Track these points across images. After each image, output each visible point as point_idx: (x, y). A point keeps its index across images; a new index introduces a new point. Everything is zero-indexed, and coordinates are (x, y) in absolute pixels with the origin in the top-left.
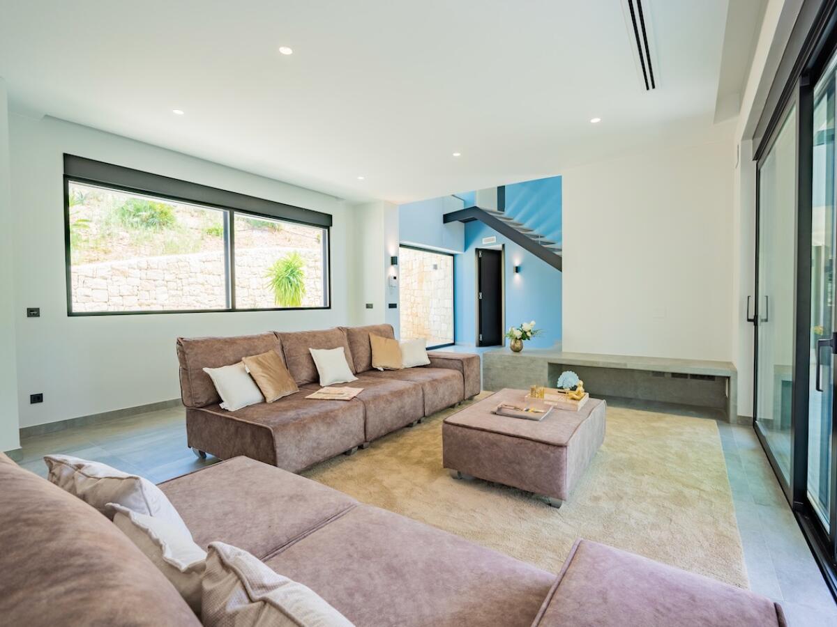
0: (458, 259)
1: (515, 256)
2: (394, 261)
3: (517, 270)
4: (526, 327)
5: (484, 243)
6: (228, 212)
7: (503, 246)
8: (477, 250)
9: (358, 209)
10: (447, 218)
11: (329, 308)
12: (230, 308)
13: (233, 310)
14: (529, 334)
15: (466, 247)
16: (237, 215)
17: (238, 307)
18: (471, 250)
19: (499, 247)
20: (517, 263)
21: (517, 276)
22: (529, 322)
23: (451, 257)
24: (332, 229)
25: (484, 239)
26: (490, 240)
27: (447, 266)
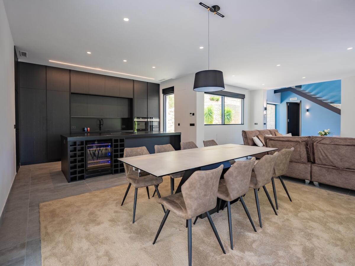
0: (277, 106)
1: (306, 105)
2: (266, 109)
3: (308, 110)
4: (326, 131)
5: (290, 100)
6: (223, 97)
7: (301, 101)
8: (287, 103)
9: (253, 92)
10: (276, 92)
11: (243, 124)
12: (223, 124)
13: (224, 124)
14: (327, 133)
15: (282, 101)
16: (226, 98)
17: (225, 124)
18: (284, 103)
19: (298, 101)
20: (307, 108)
21: (308, 113)
22: (327, 129)
23: (275, 106)
24: (245, 99)
25: (290, 99)
26: (294, 99)
27: (272, 109)
